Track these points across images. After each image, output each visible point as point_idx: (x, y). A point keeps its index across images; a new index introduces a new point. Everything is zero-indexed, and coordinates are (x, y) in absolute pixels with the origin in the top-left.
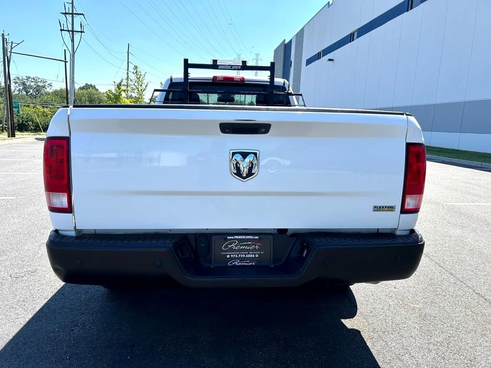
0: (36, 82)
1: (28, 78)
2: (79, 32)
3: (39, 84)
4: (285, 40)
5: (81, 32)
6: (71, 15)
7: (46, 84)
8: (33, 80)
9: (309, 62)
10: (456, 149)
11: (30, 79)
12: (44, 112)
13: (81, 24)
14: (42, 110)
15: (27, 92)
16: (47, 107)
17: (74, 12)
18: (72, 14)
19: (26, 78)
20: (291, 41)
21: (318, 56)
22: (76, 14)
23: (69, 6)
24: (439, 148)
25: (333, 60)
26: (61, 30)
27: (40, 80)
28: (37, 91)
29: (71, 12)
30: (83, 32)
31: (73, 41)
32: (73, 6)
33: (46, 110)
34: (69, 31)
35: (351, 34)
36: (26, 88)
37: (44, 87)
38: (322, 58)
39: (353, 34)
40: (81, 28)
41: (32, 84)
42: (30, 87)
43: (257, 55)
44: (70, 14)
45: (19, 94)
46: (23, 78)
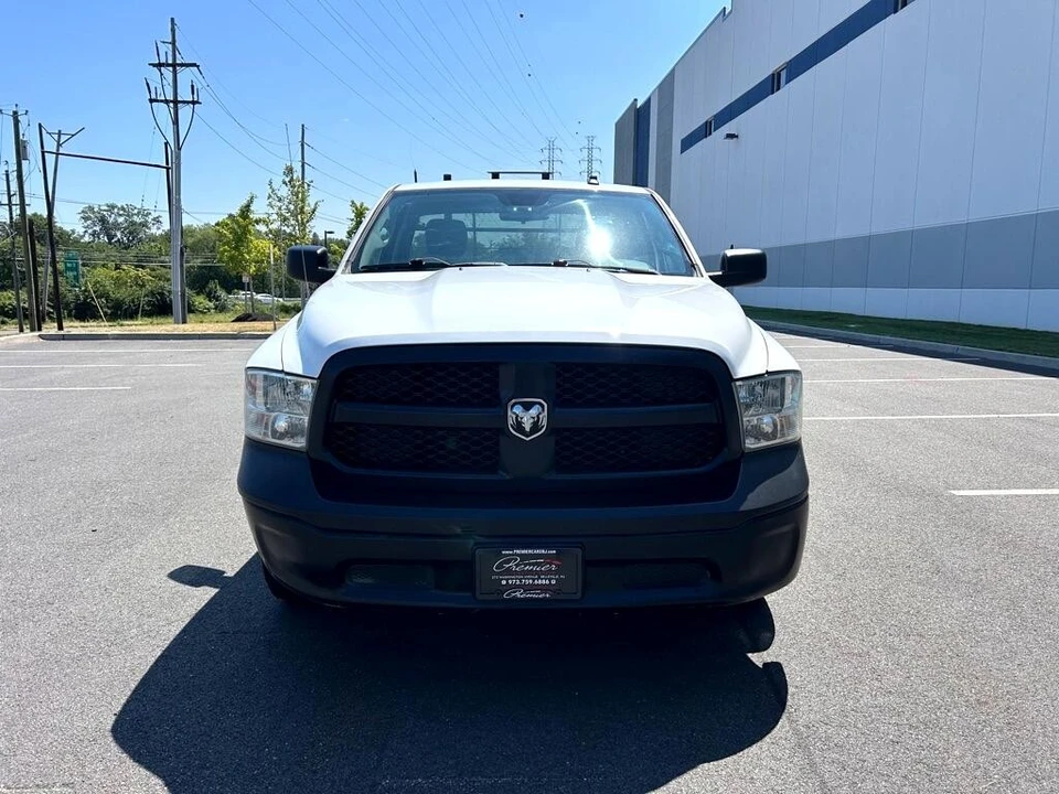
0: (128, 215)
1: (112, 207)
2: (188, 102)
3: (135, 218)
4: (636, 100)
5: (194, 103)
6: (171, 69)
7: (150, 219)
8: (121, 212)
9: (687, 143)
10: (1023, 327)
11: (116, 210)
12: (138, 277)
13: (193, 87)
14: (133, 273)
15: (110, 237)
16: (143, 267)
17: (178, 62)
18: (174, 65)
19: (106, 208)
20: (648, 102)
21: (706, 130)
22: (182, 65)
23: (166, 49)
24: (980, 326)
25: (737, 136)
26: (151, 101)
27: (136, 211)
28: (130, 233)
29: (170, 62)
30: (198, 102)
31: (176, 122)
32: (174, 49)
33: (141, 272)
34: (166, 102)
35: (773, 75)
36: (107, 228)
37: (144, 225)
38: (713, 134)
39: (779, 75)
40: (193, 93)
41: (121, 220)
42: (116, 226)
43: (591, 139)
44: (168, 65)
45: (93, 241)
46: (102, 208)
